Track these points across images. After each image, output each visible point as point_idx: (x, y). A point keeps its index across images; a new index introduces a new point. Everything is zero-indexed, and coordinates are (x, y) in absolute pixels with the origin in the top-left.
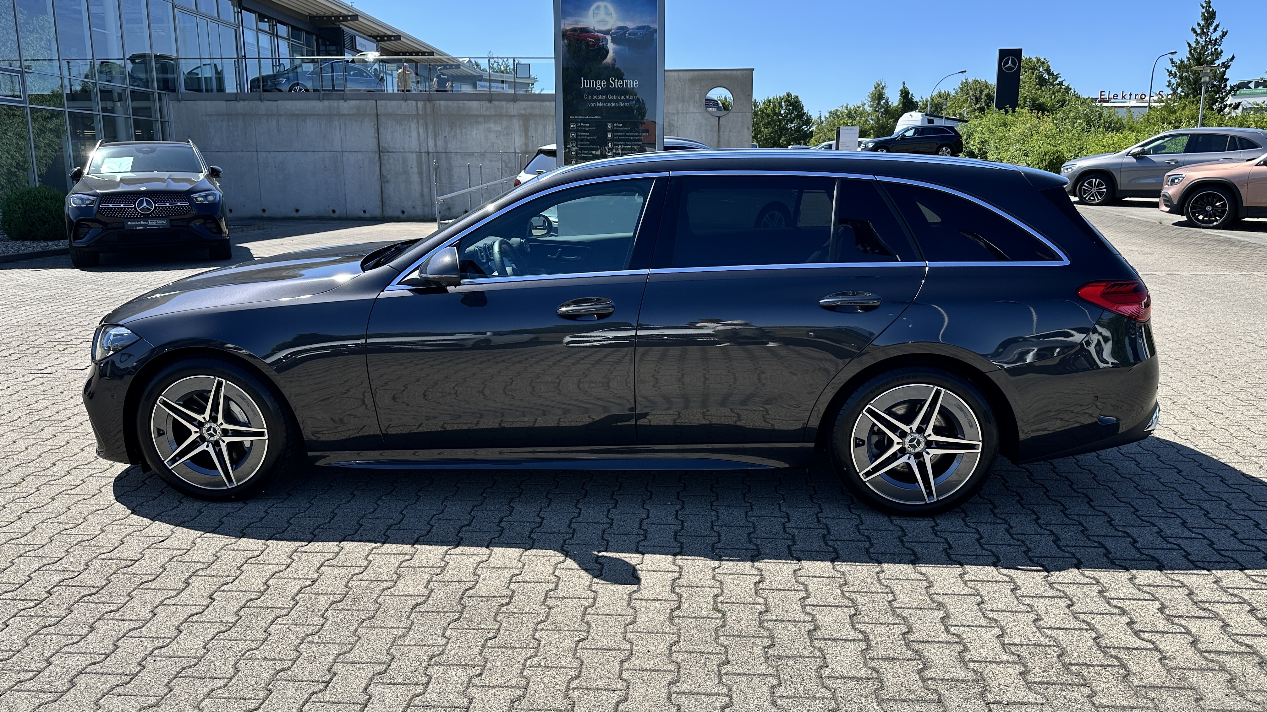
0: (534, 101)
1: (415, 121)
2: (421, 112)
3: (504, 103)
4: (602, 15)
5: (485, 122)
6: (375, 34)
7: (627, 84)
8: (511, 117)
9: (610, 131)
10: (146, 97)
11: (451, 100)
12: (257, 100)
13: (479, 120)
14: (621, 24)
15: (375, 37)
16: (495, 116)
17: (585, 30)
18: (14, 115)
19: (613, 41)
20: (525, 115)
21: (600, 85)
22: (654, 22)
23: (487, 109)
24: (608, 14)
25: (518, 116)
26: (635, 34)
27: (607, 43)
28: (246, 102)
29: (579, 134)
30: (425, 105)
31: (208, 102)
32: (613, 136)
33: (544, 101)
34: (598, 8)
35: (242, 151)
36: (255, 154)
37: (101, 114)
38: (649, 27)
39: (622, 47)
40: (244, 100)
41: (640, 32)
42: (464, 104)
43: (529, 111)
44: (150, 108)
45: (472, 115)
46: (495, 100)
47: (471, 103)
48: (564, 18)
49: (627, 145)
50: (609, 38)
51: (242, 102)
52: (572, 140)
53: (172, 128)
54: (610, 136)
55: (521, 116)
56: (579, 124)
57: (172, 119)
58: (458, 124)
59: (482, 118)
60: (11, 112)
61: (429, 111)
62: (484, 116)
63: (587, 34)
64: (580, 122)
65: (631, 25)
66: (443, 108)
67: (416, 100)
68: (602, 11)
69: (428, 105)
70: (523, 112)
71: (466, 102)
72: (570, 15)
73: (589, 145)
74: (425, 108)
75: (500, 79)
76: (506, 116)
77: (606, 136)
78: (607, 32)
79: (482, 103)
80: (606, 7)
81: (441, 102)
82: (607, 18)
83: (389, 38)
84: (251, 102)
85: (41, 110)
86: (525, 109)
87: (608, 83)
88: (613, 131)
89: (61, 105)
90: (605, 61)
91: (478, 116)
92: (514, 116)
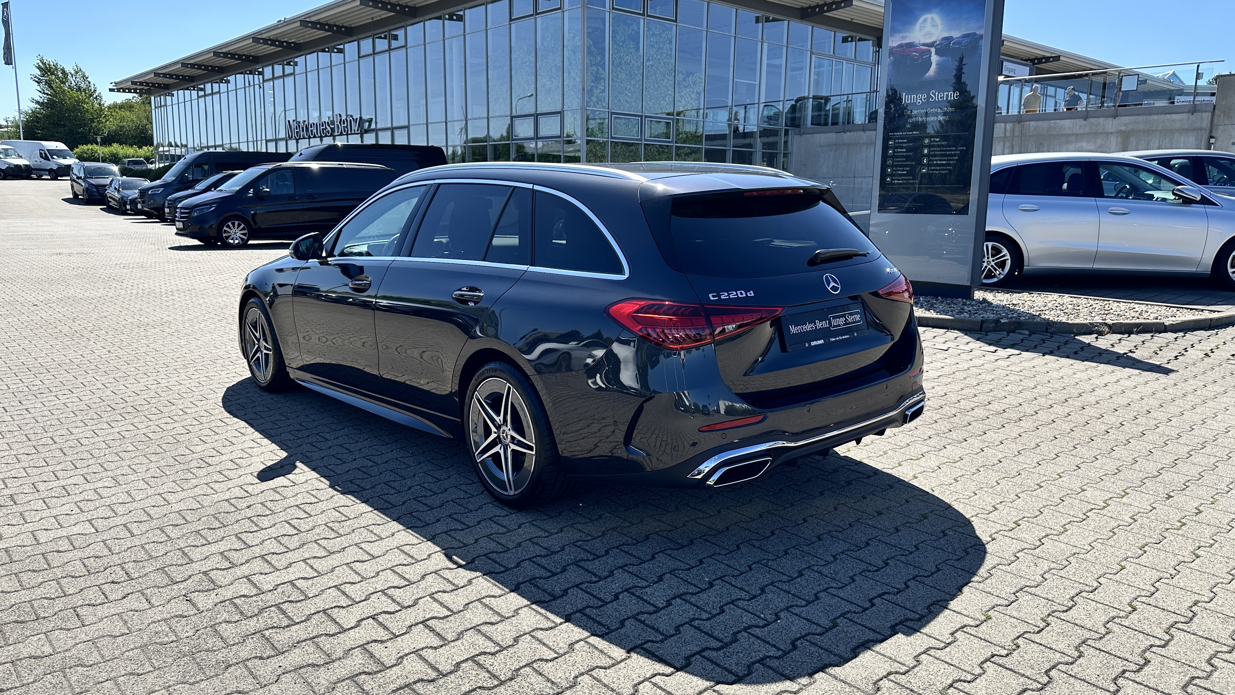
0: (1137, 115)
1: (1002, 143)
2: (1008, 134)
3: (1101, 120)
4: (928, 27)
5: (1076, 142)
6: (1032, 57)
7: (947, 96)
8: (1108, 134)
9: (926, 147)
10: (775, 133)
11: (1041, 120)
12: (860, 130)
13: (1070, 139)
14: (946, 35)
15: (1032, 61)
16: (1088, 134)
17: (911, 45)
18: (663, 152)
19: (936, 53)
20: (1125, 132)
21: (921, 99)
22: (980, 28)
23: (1080, 127)
24: (934, 25)
25: (1117, 132)
26: (959, 43)
27: (931, 56)
28: (852, 133)
29: (896, 150)
30: (1014, 126)
31: (822, 135)
32: (929, 151)
33: (1151, 114)
34: (925, 20)
35: (843, 177)
36: (852, 179)
37: (732, 148)
38: (975, 34)
39: (945, 58)
40: (850, 131)
41: (966, 40)
42: (1056, 123)
43: (1130, 127)
44: (777, 143)
45: (1063, 135)
46: (1091, 117)
47: (1063, 122)
48: (892, 36)
49: (942, 160)
50: (933, 50)
51: (848, 134)
52: (890, 157)
53: (794, 158)
54: (926, 151)
55: (1121, 132)
56: (897, 141)
57: (794, 151)
58: (1046, 145)
59: (1074, 137)
60: (661, 150)
61: (1017, 133)
62: (1076, 135)
63: (912, 49)
64: (898, 139)
65: (956, 34)
66: (1032, 129)
67: (1006, 122)
68: (929, 24)
69: (1017, 126)
70: (1123, 128)
71: (1058, 121)
72: (899, 32)
73: (905, 161)
74: (1013, 130)
75: (1210, 91)
76: (1102, 133)
77: (922, 152)
78: (931, 45)
79: (1075, 121)
80: (932, 19)
81: (1031, 123)
82: (933, 30)
83: (1047, 59)
84: (855, 133)
85: (685, 147)
86: (1126, 125)
87: (929, 96)
88: (929, 146)
89: (700, 142)
90: (927, 74)
91: (1068, 135)
92: (1112, 133)
